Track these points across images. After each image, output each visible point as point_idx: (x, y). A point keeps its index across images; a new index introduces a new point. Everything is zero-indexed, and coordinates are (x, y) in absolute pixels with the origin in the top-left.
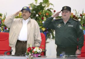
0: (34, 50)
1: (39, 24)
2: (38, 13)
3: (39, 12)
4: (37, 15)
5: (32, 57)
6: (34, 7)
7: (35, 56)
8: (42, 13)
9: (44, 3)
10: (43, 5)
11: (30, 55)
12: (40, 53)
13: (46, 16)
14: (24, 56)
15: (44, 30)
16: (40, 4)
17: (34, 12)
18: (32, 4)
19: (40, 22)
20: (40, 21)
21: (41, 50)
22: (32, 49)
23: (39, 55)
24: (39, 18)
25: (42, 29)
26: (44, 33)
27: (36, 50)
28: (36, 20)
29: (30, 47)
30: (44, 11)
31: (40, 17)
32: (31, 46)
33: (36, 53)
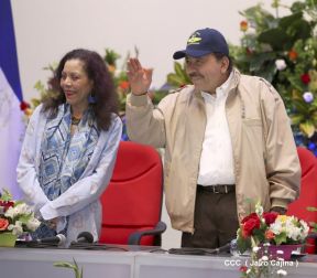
0: (272, 225)
1: (287, 104)
2: (286, 53)
3: (290, 51)
4: (280, 64)
5: (265, 258)
6: (267, 26)
7: (280, 256)
8: (302, 55)
9: (310, 5)
10: (307, 17)
11: (256, 249)
12: (299, 242)
14: (227, 252)
15: (310, 134)
16: (292, 9)
17: (267, 47)
18: (258, 8)
19: (295, 97)
20: (294, 92)
21: (307, 229)
22: (263, 220)
23: (293, 253)
24: (290, 79)
25: (303, 126)
26: (312, 146)
27: (283, 225)
28: (275, 87)
29: (255, 214)
30: (310, 41)
31: (293, 72)
32: (259, 210)
33: (284, 240)
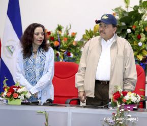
0: (125, 96)
2: (131, 26)
3: (133, 25)
4: (129, 31)
5: (123, 110)
6: (123, 15)
7: (129, 109)
8: (138, 27)
9: (141, 7)
11: (119, 106)
12: (136, 103)
13: (145, 32)
14: (107, 107)
15: (141, 59)
16: (134, 8)
17: (123, 24)
18: (120, 8)
19: (135, 44)
20: (134, 42)
21: (140, 98)
22: (122, 94)
24: (133, 37)
25: (138, 56)
26: (142, 64)
27: (130, 96)
29: (118, 92)
30: (141, 22)
31: (134, 34)
32: (120, 90)
33: (130, 102)
